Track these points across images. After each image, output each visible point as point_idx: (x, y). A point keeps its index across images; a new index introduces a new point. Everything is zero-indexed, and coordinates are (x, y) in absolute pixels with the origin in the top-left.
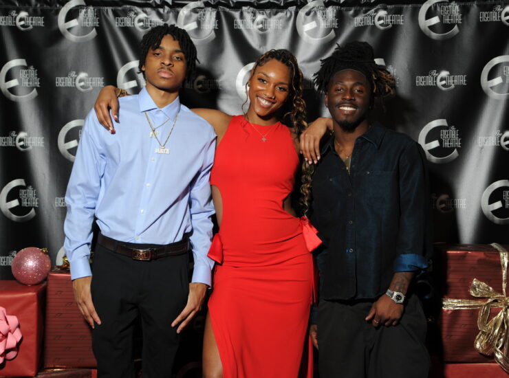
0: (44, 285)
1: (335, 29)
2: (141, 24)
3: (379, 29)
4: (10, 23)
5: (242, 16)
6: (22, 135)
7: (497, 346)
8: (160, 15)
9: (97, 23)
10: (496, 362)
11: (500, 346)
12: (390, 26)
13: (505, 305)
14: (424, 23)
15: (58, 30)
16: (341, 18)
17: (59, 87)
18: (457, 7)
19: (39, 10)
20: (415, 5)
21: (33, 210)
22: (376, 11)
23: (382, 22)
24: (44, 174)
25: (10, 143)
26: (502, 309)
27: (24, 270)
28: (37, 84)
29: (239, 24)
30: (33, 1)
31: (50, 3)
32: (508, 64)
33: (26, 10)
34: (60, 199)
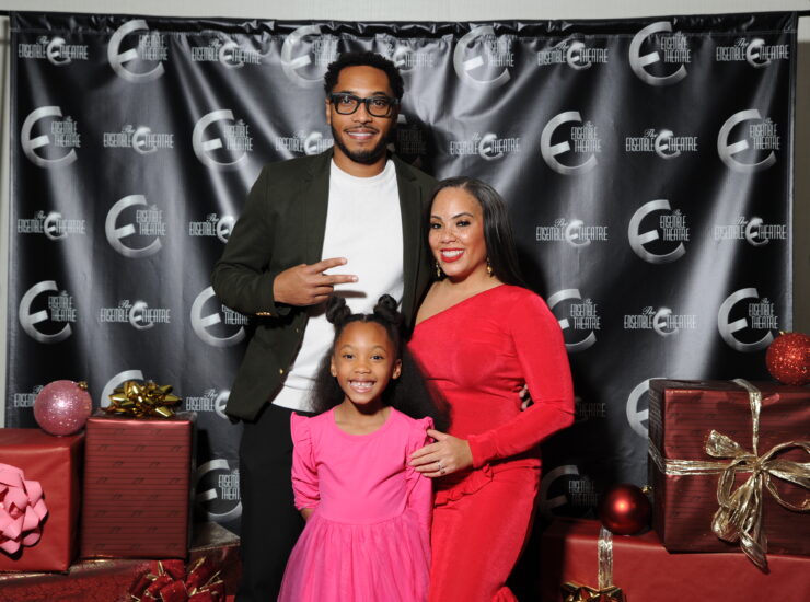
0: (82, 435)
1: (510, 69)
2: (229, 57)
3: (573, 69)
4: (38, 54)
5: (375, 47)
6: (53, 216)
7: (745, 528)
8: (257, 45)
9: (164, 56)
10: (741, 552)
11: (749, 528)
12: (589, 64)
13: (757, 468)
14: (638, 62)
15: (108, 65)
16: (518, 52)
17: (109, 148)
18: (684, 39)
19: (81, 36)
20: (624, 36)
21: (68, 326)
22: (569, 43)
23: (577, 58)
24: (84, 274)
25: (36, 229)
26: (751, 474)
27: (52, 414)
28: (77, 142)
30: (73, 22)
31: (96, 27)
32: (755, 122)
33: (62, 36)
34: (108, 310)
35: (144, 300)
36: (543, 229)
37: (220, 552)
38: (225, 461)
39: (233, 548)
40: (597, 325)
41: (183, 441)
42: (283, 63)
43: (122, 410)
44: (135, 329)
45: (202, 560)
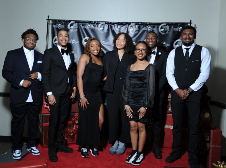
1: (138, 31)
2: (89, 28)
4: (56, 27)
5: (114, 26)
8: (94, 26)
9: (78, 27)
12: (152, 30)
14: (160, 30)
15: (68, 29)
16: (139, 28)
18: (168, 27)
19: (63, 24)
20: (158, 26)
22: (148, 27)
23: (149, 29)
29: (114, 28)
30: (62, 21)
31: (66, 22)
32: (180, 41)
33: (60, 24)
42: (98, 29)
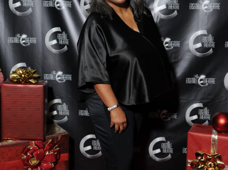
34: (11, 38)
35: (26, 34)
36: (192, 4)
37: (57, 138)
38: (60, 100)
39: (63, 135)
40: (213, 46)
41: (41, 93)
43: (16, 80)
44: (23, 46)
45: (50, 140)
